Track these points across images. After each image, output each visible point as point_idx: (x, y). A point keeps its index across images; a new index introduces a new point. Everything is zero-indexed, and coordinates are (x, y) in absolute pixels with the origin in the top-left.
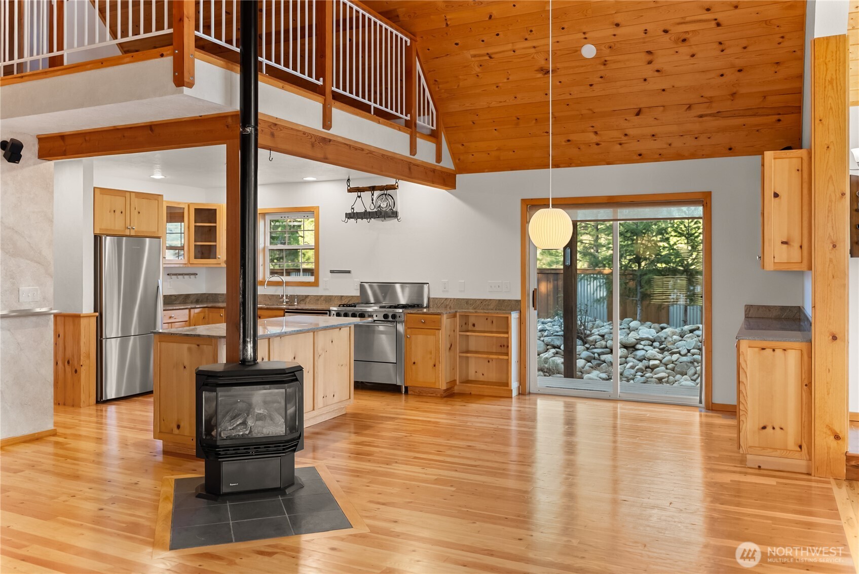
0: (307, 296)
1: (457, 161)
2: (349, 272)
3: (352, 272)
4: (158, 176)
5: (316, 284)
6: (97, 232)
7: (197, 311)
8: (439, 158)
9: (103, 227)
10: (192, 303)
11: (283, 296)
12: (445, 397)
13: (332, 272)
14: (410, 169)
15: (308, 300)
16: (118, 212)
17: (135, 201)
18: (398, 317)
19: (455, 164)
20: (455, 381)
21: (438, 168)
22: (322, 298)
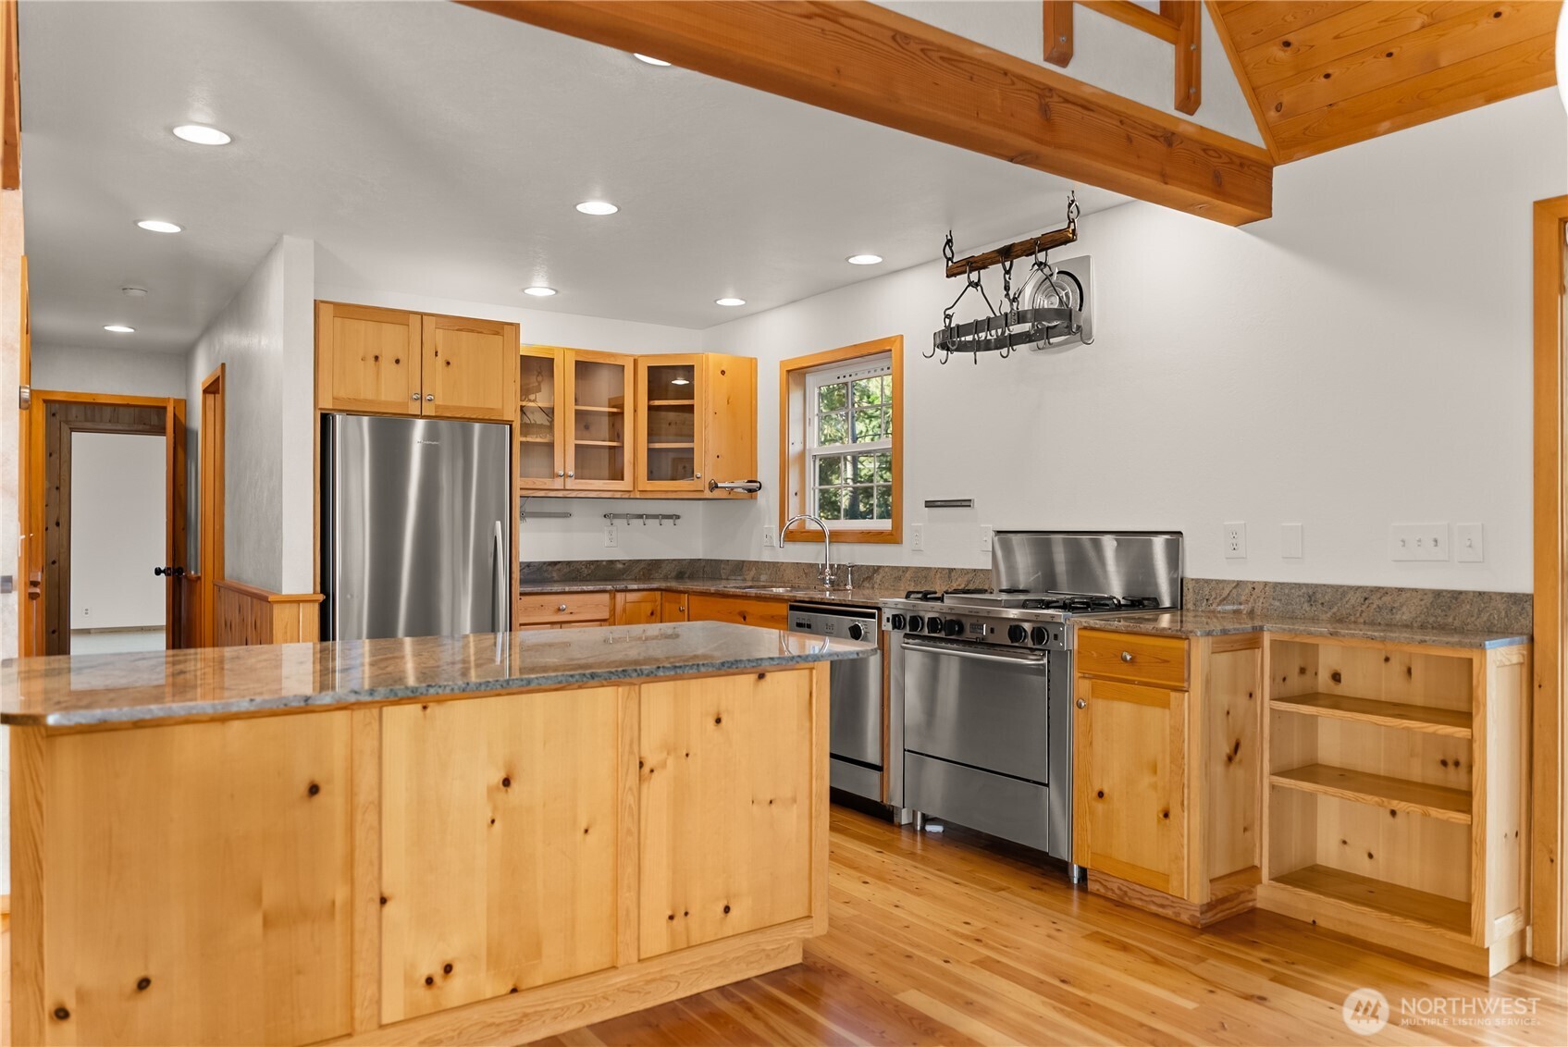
0: (877, 569)
1: (1273, 114)
2: (965, 503)
3: (976, 504)
4: (540, 289)
5: (892, 538)
6: (327, 404)
7: (631, 597)
8: (1189, 97)
9: (342, 394)
10: (666, 578)
11: (824, 566)
12: (1209, 929)
13: (929, 504)
14: (1045, 111)
15: (877, 578)
16: (386, 363)
17: (437, 337)
18: (1052, 636)
19: (1266, 128)
20: (1253, 870)
21: (1181, 128)
22: (908, 575)
